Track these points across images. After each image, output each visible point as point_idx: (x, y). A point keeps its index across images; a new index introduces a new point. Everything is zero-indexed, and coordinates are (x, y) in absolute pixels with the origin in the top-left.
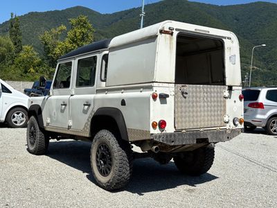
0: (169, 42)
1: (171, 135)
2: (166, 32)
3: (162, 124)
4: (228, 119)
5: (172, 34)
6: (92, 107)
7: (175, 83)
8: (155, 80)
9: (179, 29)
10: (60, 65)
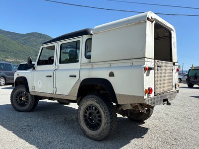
0: (151, 27)
1: (153, 99)
2: (150, 20)
4: (174, 85)
5: (152, 22)
6: (77, 78)
7: (154, 59)
8: (146, 56)
9: (155, 19)
10: (43, 48)
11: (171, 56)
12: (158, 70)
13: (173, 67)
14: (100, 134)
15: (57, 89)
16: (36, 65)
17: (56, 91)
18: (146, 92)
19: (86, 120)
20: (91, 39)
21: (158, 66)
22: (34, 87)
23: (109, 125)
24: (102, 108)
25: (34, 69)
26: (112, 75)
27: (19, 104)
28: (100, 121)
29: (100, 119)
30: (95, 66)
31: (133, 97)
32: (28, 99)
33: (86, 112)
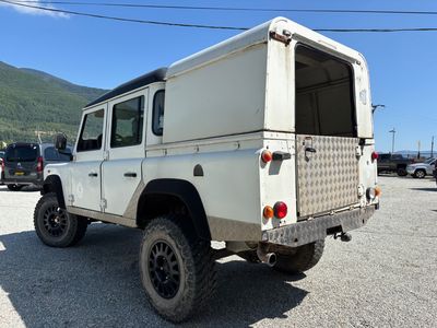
0: (284, 57)
1: (292, 228)
2: (279, 39)
3: (280, 210)
4: (362, 191)
5: (287, 43)
6: (139, 178)
7: (296, 133)
8: (267, 126)
9: (296, 36)
10: (86, 116)
11: (354, 124)
12: (307, 159)
13: (359, 150)
14: (177, 307)
15: (105, 201)
16: (75, 152)
17: (105, 207)
18: (266, 213)
19: (152, 274)
20: (163, 91)
21: (308, 150)
22: (73, 196)
23: (193, 289)
24: (180, 249)
25: (71, 159)
26: (198, 172)
27: (49, 231)
28: (177, 277)
29: (176, 273)
30: (170, 153)
31: (240, 224)
32: (64, 222)
33: (152, 256)
